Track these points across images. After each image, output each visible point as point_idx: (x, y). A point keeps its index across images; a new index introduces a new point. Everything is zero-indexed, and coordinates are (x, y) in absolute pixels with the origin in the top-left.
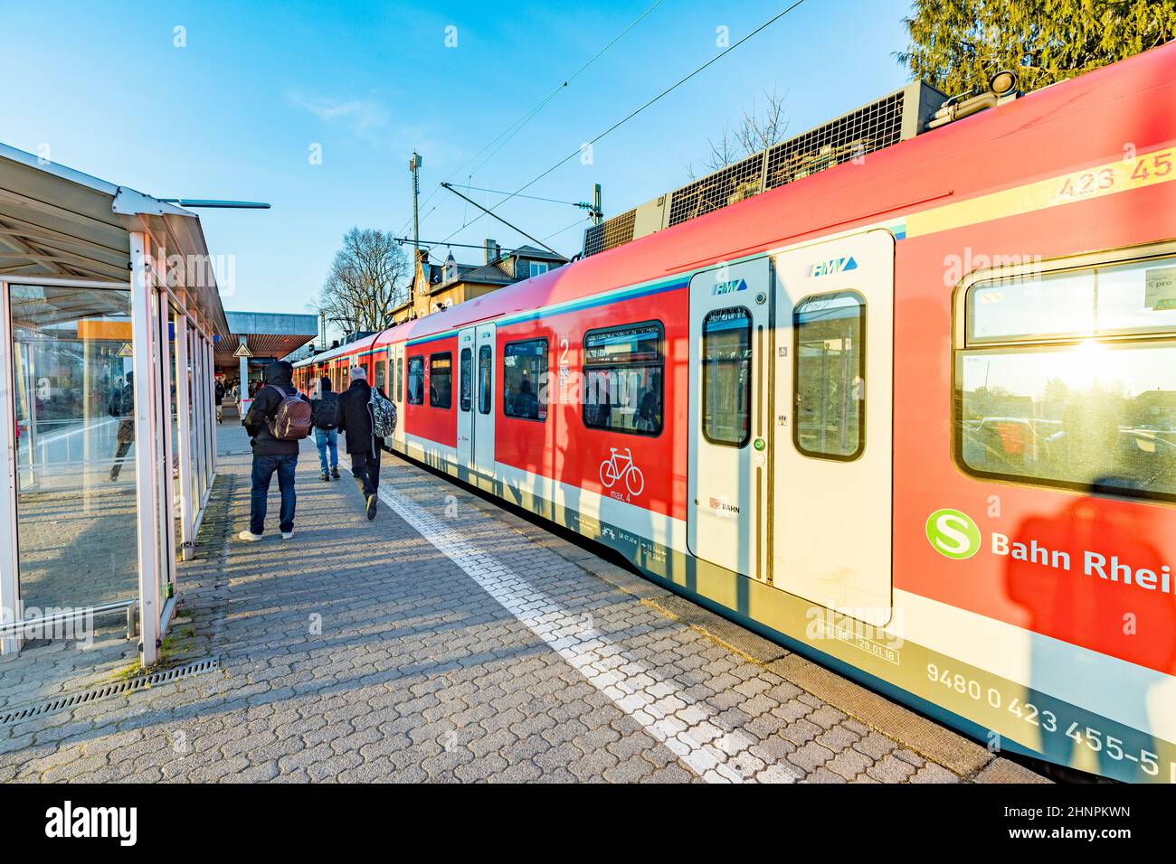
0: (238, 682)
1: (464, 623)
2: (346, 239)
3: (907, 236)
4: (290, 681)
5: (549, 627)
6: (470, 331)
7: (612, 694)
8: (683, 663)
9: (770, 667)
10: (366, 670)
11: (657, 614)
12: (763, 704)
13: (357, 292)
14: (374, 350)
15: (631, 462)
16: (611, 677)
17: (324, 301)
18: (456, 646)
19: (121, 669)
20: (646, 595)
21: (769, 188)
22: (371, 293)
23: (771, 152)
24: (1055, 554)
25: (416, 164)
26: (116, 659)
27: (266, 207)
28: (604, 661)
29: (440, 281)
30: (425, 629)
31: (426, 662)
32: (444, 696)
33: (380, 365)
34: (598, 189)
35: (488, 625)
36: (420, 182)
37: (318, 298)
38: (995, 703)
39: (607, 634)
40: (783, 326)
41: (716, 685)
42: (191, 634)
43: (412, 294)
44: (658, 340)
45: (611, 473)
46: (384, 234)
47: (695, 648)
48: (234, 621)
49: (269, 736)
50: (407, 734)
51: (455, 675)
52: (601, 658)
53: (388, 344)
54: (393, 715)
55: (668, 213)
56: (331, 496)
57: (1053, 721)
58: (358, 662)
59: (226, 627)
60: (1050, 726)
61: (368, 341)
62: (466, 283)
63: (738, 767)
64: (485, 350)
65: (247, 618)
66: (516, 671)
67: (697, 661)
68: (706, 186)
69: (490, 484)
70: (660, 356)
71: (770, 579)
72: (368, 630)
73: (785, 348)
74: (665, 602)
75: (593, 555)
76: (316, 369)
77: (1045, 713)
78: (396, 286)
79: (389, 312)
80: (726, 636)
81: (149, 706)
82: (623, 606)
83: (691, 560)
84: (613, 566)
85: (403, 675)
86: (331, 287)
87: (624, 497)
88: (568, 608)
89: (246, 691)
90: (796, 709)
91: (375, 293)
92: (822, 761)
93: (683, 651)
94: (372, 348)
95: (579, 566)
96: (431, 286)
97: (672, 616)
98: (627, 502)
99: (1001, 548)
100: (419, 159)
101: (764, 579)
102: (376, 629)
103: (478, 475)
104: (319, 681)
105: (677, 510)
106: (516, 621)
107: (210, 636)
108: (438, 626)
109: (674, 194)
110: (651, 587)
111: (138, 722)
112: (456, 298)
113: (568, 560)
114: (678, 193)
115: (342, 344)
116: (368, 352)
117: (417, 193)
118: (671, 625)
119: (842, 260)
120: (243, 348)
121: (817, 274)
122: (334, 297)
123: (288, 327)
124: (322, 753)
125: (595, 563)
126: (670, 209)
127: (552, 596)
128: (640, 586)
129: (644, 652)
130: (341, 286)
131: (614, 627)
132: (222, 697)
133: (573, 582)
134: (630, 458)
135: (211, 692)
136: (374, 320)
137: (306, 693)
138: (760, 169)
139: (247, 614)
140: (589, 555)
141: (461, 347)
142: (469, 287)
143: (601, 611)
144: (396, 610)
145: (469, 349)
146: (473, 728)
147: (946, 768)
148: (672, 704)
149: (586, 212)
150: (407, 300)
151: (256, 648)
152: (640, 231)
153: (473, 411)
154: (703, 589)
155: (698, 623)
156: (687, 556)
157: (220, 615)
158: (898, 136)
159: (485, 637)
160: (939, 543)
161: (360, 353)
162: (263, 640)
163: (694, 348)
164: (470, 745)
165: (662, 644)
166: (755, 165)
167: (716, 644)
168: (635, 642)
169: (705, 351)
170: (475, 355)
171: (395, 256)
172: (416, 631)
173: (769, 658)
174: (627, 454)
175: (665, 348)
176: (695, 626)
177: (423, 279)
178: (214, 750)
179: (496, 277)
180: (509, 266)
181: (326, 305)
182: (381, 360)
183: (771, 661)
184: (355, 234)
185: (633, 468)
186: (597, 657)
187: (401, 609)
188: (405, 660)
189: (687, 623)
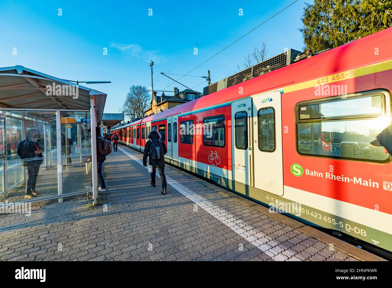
0: (117, 208)
1: (171, 197)
2: (131, 89)
3: (284, 93)
4: (129, 208)
5: (194, 198)
6: (170, 118)
7: (209, 212)
8: (229, 206)
9: (252, 207)
10: (147, 207)
11: (223, 195)
12: (248, 214)
13: (134, 105)
14: (141, 124)
15: (217, 155)
16: (209, 209)
17: (124, 109)
18: (169, 202)
19: (88, 206)
20: (220, 191)
21: (253, 77)
22: (138, 105)
23: (254, 67)
24: (320, 174)
25: (152, 64)
26: (86, 204)
27: (110, 82)
28: (208, 205)
29: (160, 101)
30: (162, 198)
31: (162, 205)
32: (167, 212)
33: (143, 129)
34: (209, 72)
35: (178, 198)
36: (153, 70)
37: (122, 108)
38: (308, 213)
39: (209, 200)
40: (255, 116)
41: (236, 211)
42: (102, 199)
43: (151, 106)
44: (223, 120)
45: (211, 158)
46: (142, 87)
47: (232, 203)
48: (112, 196)
49: (126, 219)
50: (159, 219)
51: (169, 208)
52: (207, 205)
53: (146, 122)
54: (155, 215)
55: (226, 84)
56: (132, 167)
57: (320, 217)
58: (145, 205)
59: (111, 197)
60: (320, 218)
61: (139, 121)
62: (168, 102)
63: (239, 226)
64: (175, 123)
65: (115, 196)
66: (185, 207)
67: (233, 206)
68: (237, 76)
69: (177, 163)
70: (224, 125)
71: (254, 185)
72: (147, 198)
73: (256, 122)
74: (226, 193)
75: (206, 182)
76: (123, 130)
77: (319, 215)
78: (146, 103)
79: (144, 111)
80: (241, 200)
81: (97, 213)
82: (214, 194)
83: (233, 182)
84: (212, 184)
85: (156, 208)
86: (126, 104)
87: (215, 165)
88: (199, 194)
89: (119, 210)
90: (257, 215)
91: (140, 105)
92: (260, 225)
93: (229, 204)
94: (140, 124)
95: (202, 184)
96: (157, 103)
97: (227, 196)
98: (216, 166)
99: (308, 173)
100: (153, 63)
101: (252, 186)
102: (148, 198)
103: (174, 161)
104: (136, 209)
105: (229, 168)
106: (185, 197)
107: (107, 200)
108: (164, 198)
109: (228, 78)
110: (222, 189)
111: (95, 216)
112: (165, 107)
113: (199, 183)
114: (229, 78)
115: (131, 122)
116: (139, 124)
117: (152, 73)
118: (227, 198)
119: (269, 99)
120: (102, 124)
121: (263, 102)
122: (127, 107)
123: (115, 117)
124: (139, 222)
125: (207, 184)
126: (227, 82)
127: (195, 191)
128: (219, 189)
129: (219, 204)
130: (129, 104)
131: (211, 198)
132: (113, 211)
133: (200, 188)
134: (216, 154)
135: (111, 210)
136: (139, 114)
137: (133, 211)
138: (251, 72)
139: (115, 195)
140: (205, 182)
141: (168, 123)
142: (169, 103)
143: (208, 195)
144: (153, 194)
145: (170, 124)
146: (174, 218)
147: (292, 227)
148: (224, 214)
149: (205, 79)
150: (150, 107)
151: (119, 202)
152: (219, 89)
153: (172, 142)
154: (237, 190)
155: (234, 197)
156: (232, 181)
157: (108, 195)
158: (285, 64)
159: (176, 200)
160: (294, 172)
161: (137, 125)
162: (120, 200)
163: (233, 122)
164: (174, 221)
165: (224, 202)
166: (249, 71)
167: (238, 202)
168: (216, 201)
169: (236, 123)
170: (172, 125)
171: (146, 94)
172: (159, 199)
173: (252, 205)
174: (215, 153)
175: (225, 122)
176: (233, 198)
177: (155, 101)
178: (115, 221)
179: (178, 100)
180: (182, 96)
181: (124, 110)
182: (144, 127)
183: (252, 206)
184: (133, 87)
185: (217, 157)
186: (206, 204)
187: (154, 194)
188: (157, 205)
189: (231, 197)
